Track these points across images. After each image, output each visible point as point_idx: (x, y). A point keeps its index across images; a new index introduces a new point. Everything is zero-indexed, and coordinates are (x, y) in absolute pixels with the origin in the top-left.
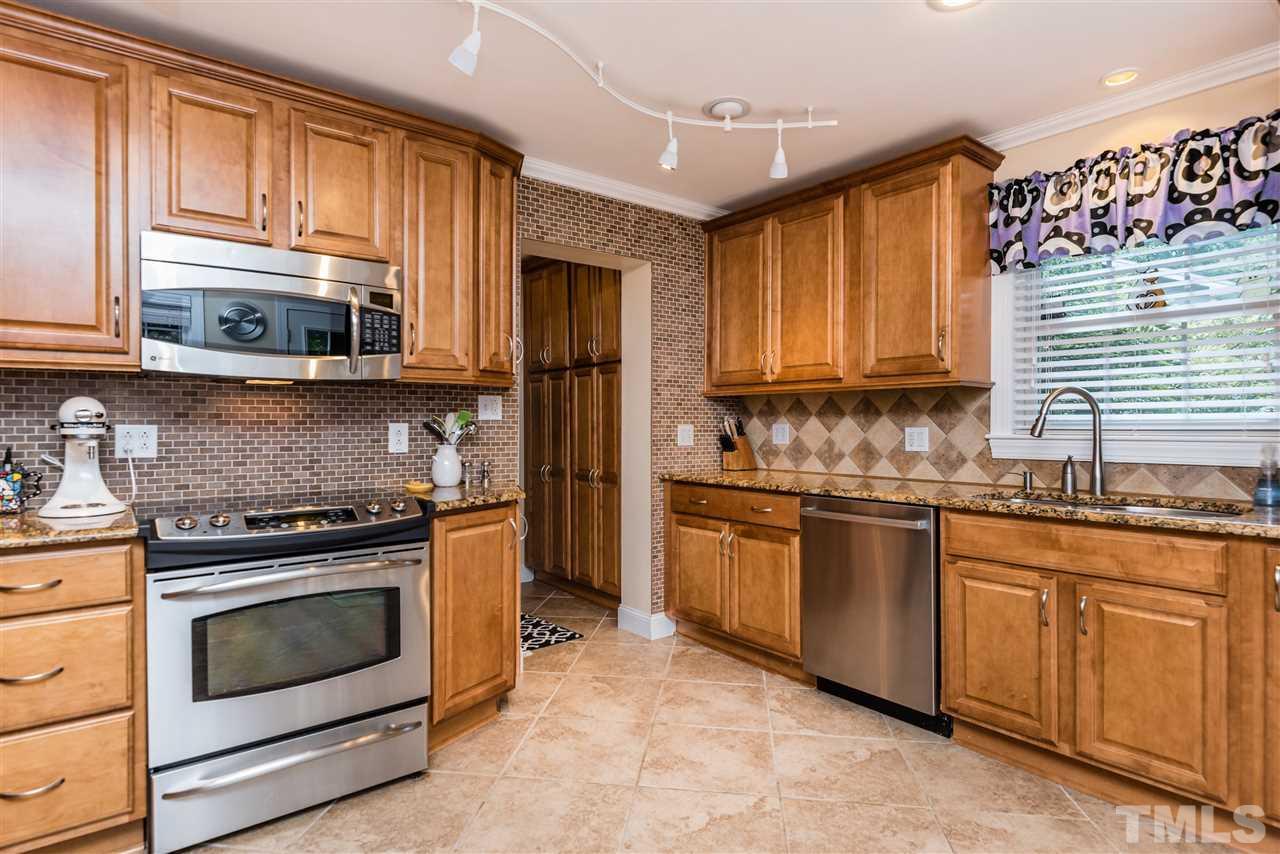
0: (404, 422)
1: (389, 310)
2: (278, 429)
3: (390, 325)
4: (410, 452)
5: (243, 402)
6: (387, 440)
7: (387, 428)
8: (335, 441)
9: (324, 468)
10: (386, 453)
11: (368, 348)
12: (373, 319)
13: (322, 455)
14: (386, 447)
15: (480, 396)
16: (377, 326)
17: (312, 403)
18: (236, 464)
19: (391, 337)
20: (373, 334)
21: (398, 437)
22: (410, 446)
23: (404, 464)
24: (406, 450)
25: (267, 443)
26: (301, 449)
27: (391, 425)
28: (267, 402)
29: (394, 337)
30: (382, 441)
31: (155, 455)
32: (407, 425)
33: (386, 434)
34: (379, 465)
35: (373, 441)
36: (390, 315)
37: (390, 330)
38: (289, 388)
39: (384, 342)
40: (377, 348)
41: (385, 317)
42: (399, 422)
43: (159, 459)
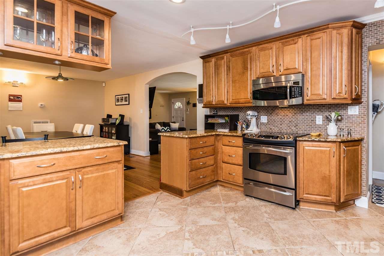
0: (321, 115)
1: (298, 86)
2: (289, 117)
3: (299, 90)
4: (323, 124)
5: (282, 111)
6: (316, 120)
7: (316, 117)
8: (302, 120)
9: (299, 127)
10: (315, 124)
11: (293, 96)
12: (294, 89)
13: (298, 124)
14: (315, 122)
15: (348, 107)
16: (295, 90)
17: (296, 110)
18: (280, 125)
19: (299, 93)
20: (294, 93)
21: (319, 119)
22: (323, 122)
23: (321, 128)
24: (321, 123)
25: (286, 120)
26: (294, 122)
27: (317, 116)
28: (286, 111)
29: (300, 93)
30: (314, 121)
31: (267, 122)
32: (322, 116)
33: (316, 119)
34: (313, 127)
35: (312, 120)
36: (299, 87)
37: (299, 91)
38: (288, 107)
39: (297, 94)
40: (295, 96)
41: (298, 88)
42: (319, 115)
43: (267, 123)
